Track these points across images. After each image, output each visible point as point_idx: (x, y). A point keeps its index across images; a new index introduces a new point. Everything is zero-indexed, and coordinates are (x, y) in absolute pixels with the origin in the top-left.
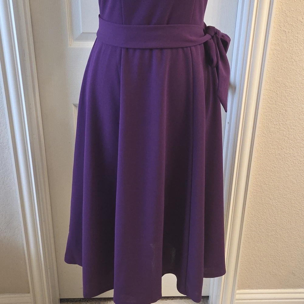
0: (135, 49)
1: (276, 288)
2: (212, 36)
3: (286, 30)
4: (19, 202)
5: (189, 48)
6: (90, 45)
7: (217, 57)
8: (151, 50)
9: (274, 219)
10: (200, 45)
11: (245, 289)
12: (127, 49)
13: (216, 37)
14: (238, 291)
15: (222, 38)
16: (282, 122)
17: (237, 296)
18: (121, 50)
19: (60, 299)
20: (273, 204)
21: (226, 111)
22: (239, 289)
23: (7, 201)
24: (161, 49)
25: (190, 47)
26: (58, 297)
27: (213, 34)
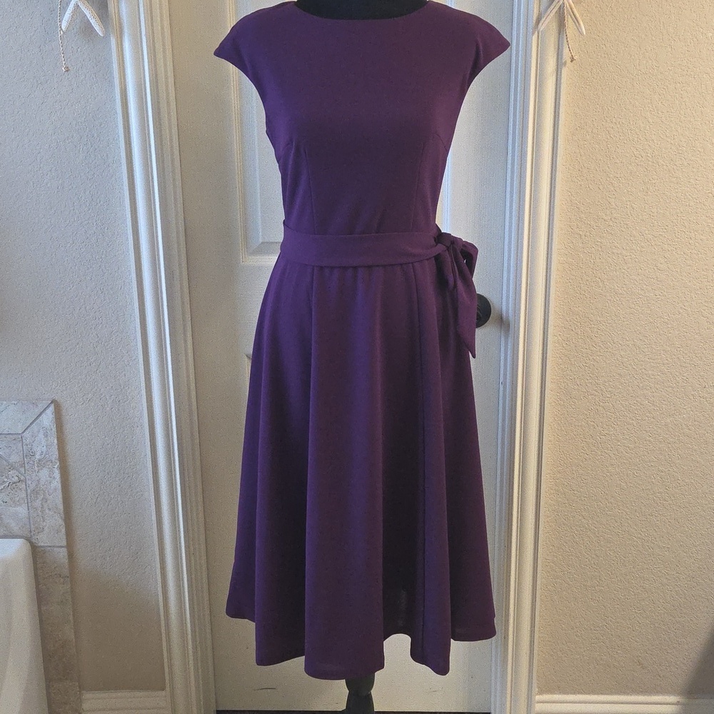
0: (332, 268)
1: (611, 693)
2: (447, 247)
3: (581, 233)
4: (154, 518)
5: (411, 265)
6: (271, 260)
7: (455, 276)
8: (355, 268)
9: (594, 556)
10: (428, 259)
11: (552, 693)
12: (322, 268)
13: (453, 247)
14: (538, 698)
15: (464, 248)
16: (590, 381)
17: (538, 707)
18: (313, 270)
19: (217, 711)
20: (588, 526)
21: (474, 357)
22: (541, 692)
23: (135, 516)
24: (369, 267)
25: (412, 263)
26: (213, 708)
27: (448, 244)
